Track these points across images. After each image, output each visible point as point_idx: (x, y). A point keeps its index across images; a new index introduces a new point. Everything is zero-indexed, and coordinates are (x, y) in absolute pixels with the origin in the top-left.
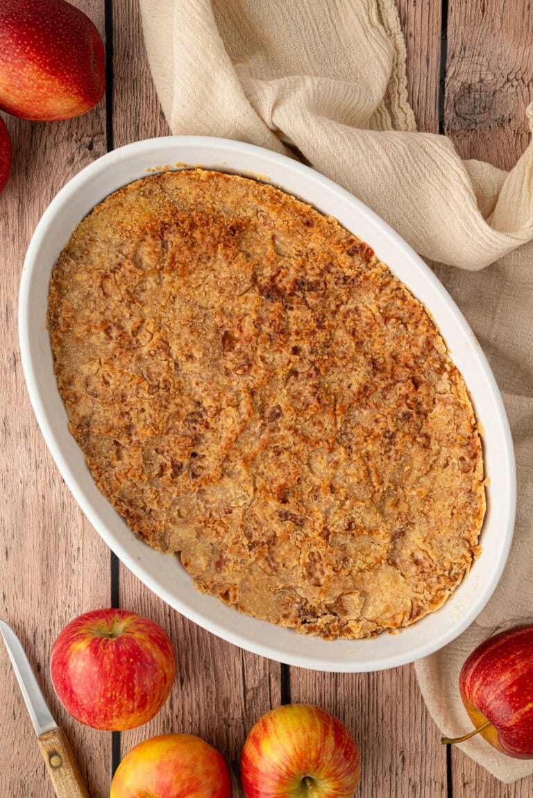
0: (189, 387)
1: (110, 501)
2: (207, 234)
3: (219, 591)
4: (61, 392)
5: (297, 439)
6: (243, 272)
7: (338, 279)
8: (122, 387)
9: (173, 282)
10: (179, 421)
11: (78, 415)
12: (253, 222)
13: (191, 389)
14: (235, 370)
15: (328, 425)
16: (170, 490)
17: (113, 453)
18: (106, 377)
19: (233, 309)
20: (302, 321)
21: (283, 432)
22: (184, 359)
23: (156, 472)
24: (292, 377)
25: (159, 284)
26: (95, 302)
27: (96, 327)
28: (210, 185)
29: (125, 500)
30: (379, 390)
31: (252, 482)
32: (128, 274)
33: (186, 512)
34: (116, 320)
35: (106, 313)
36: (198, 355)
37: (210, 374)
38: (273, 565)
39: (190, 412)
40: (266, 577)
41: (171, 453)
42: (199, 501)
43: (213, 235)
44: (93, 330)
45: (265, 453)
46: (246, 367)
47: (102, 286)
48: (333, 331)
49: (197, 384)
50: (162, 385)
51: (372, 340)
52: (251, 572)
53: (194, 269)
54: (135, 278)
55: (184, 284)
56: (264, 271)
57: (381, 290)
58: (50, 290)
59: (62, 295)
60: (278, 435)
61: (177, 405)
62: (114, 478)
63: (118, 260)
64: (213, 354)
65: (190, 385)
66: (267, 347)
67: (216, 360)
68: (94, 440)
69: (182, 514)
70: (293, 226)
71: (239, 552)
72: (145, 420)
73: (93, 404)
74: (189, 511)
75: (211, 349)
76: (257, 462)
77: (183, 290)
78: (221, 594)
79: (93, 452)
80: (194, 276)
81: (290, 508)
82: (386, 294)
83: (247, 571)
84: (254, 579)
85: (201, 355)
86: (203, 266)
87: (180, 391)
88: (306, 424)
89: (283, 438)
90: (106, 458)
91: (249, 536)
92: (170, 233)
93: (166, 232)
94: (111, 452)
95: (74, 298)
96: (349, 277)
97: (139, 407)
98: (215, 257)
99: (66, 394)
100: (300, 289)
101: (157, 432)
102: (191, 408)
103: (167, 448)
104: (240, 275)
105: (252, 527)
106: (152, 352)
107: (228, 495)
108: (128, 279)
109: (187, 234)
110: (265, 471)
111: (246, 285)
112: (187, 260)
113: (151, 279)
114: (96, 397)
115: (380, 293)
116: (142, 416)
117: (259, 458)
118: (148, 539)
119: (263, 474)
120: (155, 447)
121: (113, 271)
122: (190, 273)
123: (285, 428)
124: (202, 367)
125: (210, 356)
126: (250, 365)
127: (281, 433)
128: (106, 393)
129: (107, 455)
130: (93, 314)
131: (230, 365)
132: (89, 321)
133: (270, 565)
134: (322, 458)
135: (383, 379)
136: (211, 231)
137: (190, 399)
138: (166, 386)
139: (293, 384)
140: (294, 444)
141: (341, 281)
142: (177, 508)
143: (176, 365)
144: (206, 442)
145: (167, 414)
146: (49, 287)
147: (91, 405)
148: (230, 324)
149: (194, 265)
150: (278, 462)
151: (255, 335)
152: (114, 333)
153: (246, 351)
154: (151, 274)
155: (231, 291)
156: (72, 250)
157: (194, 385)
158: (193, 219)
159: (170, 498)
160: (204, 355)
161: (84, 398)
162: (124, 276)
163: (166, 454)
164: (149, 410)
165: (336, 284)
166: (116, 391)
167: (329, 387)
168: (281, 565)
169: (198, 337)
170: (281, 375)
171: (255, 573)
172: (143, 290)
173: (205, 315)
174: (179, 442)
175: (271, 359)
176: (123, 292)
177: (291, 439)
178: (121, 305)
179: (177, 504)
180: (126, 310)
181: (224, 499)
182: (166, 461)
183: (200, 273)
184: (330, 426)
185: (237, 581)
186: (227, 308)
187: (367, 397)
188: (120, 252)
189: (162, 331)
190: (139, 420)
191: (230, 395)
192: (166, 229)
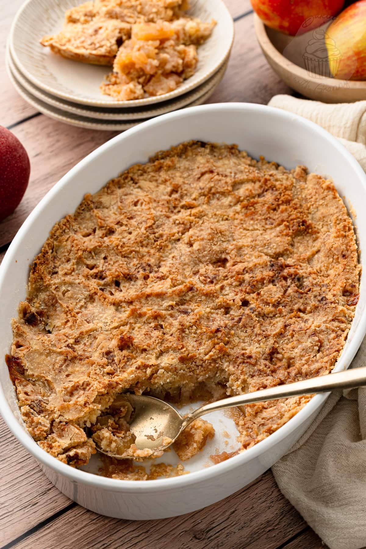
0: (167, 254)
1: (48, 239)
2: (288, 212)
3: (20, 339)
4: (111, 182)
5: (177, 334)
6: (277, 244)
7: (320, 295)
8: (139, 213)
9: (238, 213)
10: (137, 260)
11: (100, 198)
12: (319, 235)
13: (167, 256)
14: (201, 275)
15: (202, 349)
16: (80, 277)
17: (86, 231)
18: (140, 203)
19: (245, 255)
20: (271, 294)
21: (176, 323)
22: (186, 241)
23: (88, 262)
24: (223, 310)
25: (230, 206)
26: (189, 175)
27: (171, 184)
28: (323, 193)
29: (54, 253)
30: (256, 368)
31: (122, 323)
32: (223, 182)
33: (69, 295)
34: (185, 192)
35: (186, 185)
36: (196, 246)
37: (187, 261)
38: (63, 367)
39: (149, 263)
40: (51, 367)
41: (110, 267)
42: (84, 300)
43: (290, 216)
44: (168, 183)
45: (150, 320)
46: (209, 280)
47: (203, 174)
48: (278, 315)
49: (173, 257)
50: (157, 235)
51: (291, 340)
52: (48, 355)
53: (257, 220)
54: (223, 187)
55: (241, 220)
56: (289, 259)
57: (333, 320)
58: (179, 145)
59: (180, 156)
60: (171, 320)
61: (148, 252)
62: (68, 236)
63: (229, 174)
64: (204, 256)
65: (170, 254)
66: (234, 284)
67: (200, 261)
68: (88, 215)
69: (66, 294)
70: (335, 249)
71: (59, 340)
72: (123, 238)
73: (115, 204)
74: (71, 298)
75: (206, 252)
76: (139, 320)
77: (236, 222)
78: (18, 342)
79: (79, 219)
80: (252, 222)
81: (118, 355)
82: (333, 324)
83: (47, 351)
84: (44, 360)
85: (197, 249)
86: (263, 224)
87: (161, 249)
88: (193, 335)
89: (171, 325)
90: (79, 227)
91: (77, 342)
92: (272, 194)
93: (270, 191)
94: (85, 230)
95: (183, 163)
96: (326, 299)
97: (131, 229)
98: (275, 227)
99: (111, 185)
100: (293, 279)
101: (119, 247)
102: (152, 261)
103: (112, 263)
104: (274, 244)
105: (85, 341)
106: (177, 222)
107: (101, 315)
108: (220, 184)
109: (278, 201)
110: (136, 328)
111: (270, 251)
112: (260, 212)
113: (230, 198)
114: (121, 202)
115: (330, 321)
116: (125, 234)
117: (144, 319)
118: (33, 273)
119: (133, 329)
120: (107, 254)
121: (218, 174)
122: (252, 219)
123: (180, 322)
124: (189, 253)
125: (201, 255)
126: (212, 282)
127: (174, 322)
128: (128, 207)
129: (82, 228)
130: (179, 178)
131: (202, 271)
132: (173, 178)
133: (61, 366)
134: (173, 359)
135: (266, 365)
136: (292, 213)
137: (159, 259)
138: (158, 238)
139: (217, 314)
140: (171, 335)
141: (320, 298)
142: (69, 288)
143: (179, 240)
144: (133, 285)
145: (138, 249)
146: (181, 144)
147: (113, 203)
148: (233, 256)
149: (259, 218)
150: (150, 333)
151: (237, 272)
152: (175, 196)
153: (221, 274)
154: (233, 196)
155: (258, 245)
156: (215, 150)
157: (171, 256)
158: (292, 200)
159: (74, 279)
160: (198, 250)
161: (115, 196)
162: (220, 180)
163: (107, 264)
164: (132, 236)
165: (315, 297)
166: (133, 212)
167: (233, 335)
168: (67, 373)
169: (209, 240)
170: (219, 300)
171: (49, 358)
172: (218, 199)
173: (228, 241)
174: (121, 267)
175: (226, 293)
176: (208, 186)
177: (174, 330)
178: (198, 190)
179: (72, 287)
180: (197, 194)
181: (96, 314)
182: (101, 266)
183: (257, 224)
184: (202, 351)
185: (35, 347)
186: (244, 251)
187: (243, 363)
188: (235, 174)
189: (197, 219)
190: (121, 234)
191: (179, 277)
192: (273, 190)
